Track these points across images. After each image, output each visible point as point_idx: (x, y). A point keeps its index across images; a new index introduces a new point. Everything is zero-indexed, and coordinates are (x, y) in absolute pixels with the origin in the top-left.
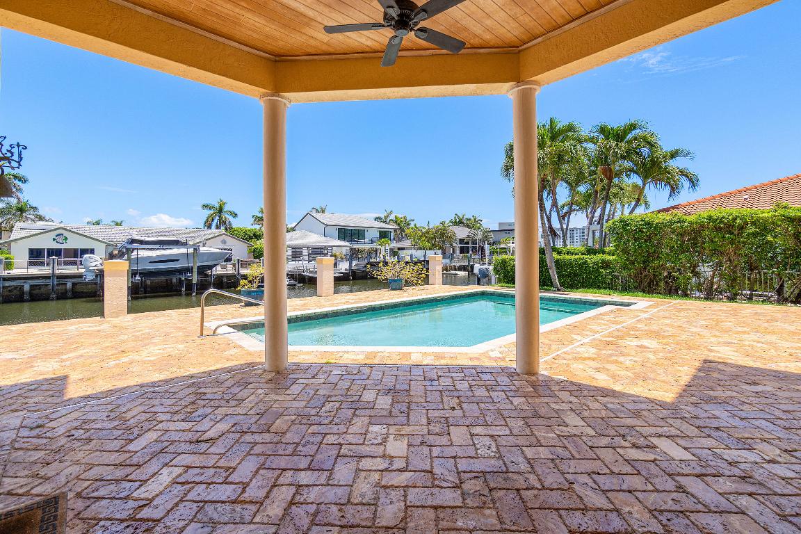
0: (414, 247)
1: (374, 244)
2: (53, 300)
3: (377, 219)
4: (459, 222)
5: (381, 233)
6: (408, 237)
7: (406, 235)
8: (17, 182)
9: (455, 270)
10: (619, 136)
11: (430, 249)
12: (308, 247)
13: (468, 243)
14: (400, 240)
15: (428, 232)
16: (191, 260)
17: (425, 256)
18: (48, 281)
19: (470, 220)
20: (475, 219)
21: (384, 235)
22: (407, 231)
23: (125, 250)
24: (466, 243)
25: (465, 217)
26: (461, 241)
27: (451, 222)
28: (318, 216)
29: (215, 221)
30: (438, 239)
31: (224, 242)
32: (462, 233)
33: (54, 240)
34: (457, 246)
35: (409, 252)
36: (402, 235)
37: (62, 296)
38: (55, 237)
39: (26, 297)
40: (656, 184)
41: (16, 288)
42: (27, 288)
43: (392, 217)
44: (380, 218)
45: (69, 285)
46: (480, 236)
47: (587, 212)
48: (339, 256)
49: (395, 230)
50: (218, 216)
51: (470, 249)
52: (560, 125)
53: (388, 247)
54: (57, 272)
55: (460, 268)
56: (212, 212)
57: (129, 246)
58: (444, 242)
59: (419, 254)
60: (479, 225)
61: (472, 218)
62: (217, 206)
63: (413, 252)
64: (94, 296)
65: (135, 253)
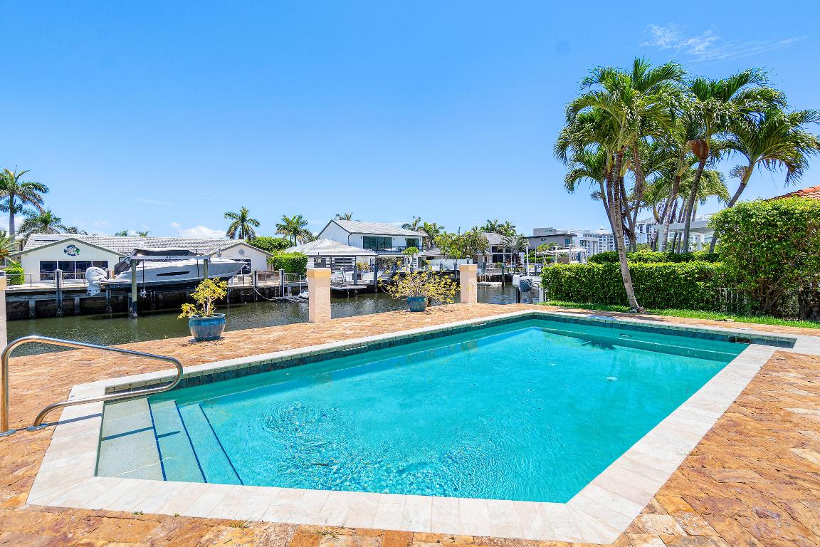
0: (443, 256)
1: (402, 252)
2: (59, 317)
3: (404, 226)
4: (491, 229)
5: (408, 241)
6: (438, 245)
7: (435, 243)
8: (37, 192)
9: (488, 280)
10: (723, 93)
11: (461, 258)
12: (331, 257)
13: (501, 251)
14: (428, 249)
15: (458, 239)
16: (201, 272)
17: (455, 265)
18: (54, 296)
19: (502, 226)
20: (508, 226)
21: (411, 243)
22: (437, 239)
23: (128, 262)
24: (499, 251)
25: (498, 223)
26: (494, 249)
27: (484, 229)
28: (343, 223)
29: (239, 230)
30: (469, 247)
31: (242, 252)
32: (494, 239)
33: (65, 251)
34: (490, 254)
35: (438, 261)
36: (431, 243)
37: (69, 312)
38: (66, 249)
39: (32, 314)
40: (768, 163)
41: (21, 304)
42: (32, 304)
43: (421, 224)
44: (408, 225)
45: (77, 300)
46: (514, 243)
47: (654, 208)
48: (364, 267)
49: (424, 238)
50: (241, 225)
51: (504, 258)
52: (649, 70)
53: (415, 256)
54: (62, 286)
55: (495, 279)
56: (235, 220)
57: (134, 258)
58: (476, 250)
59: (449, 264)
60: (512, 231)
61: (506, 225)
62: (240, 214)
63: (443, 261)
64: (104, 312)
65: (141, 264)
